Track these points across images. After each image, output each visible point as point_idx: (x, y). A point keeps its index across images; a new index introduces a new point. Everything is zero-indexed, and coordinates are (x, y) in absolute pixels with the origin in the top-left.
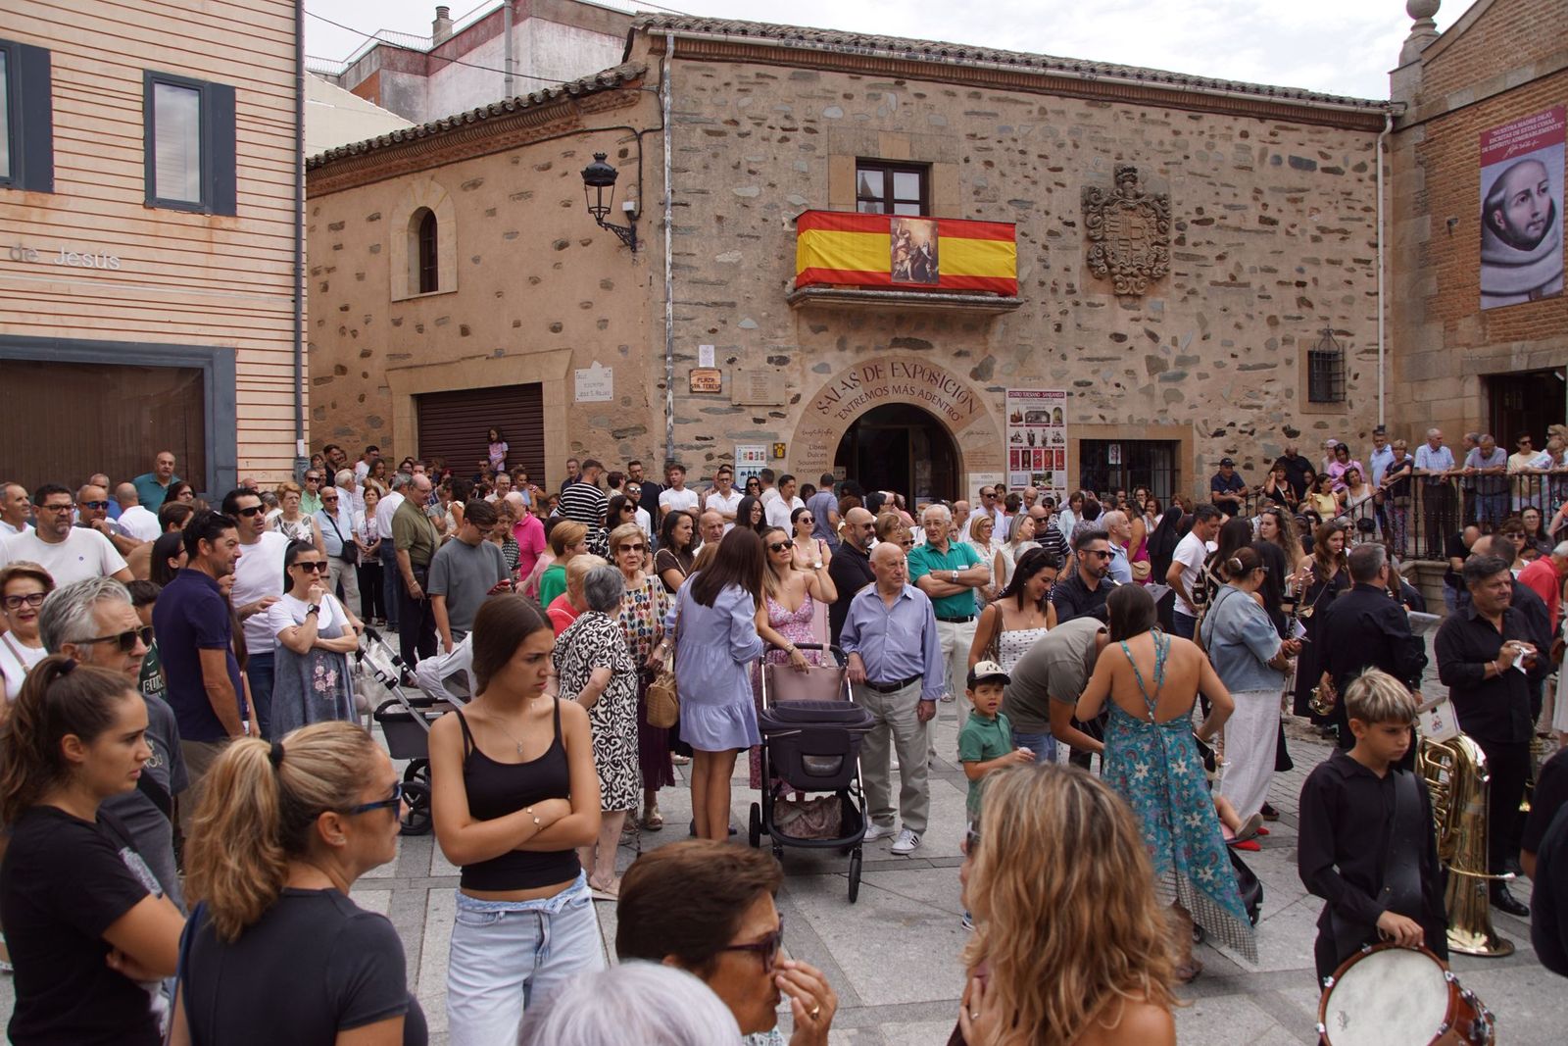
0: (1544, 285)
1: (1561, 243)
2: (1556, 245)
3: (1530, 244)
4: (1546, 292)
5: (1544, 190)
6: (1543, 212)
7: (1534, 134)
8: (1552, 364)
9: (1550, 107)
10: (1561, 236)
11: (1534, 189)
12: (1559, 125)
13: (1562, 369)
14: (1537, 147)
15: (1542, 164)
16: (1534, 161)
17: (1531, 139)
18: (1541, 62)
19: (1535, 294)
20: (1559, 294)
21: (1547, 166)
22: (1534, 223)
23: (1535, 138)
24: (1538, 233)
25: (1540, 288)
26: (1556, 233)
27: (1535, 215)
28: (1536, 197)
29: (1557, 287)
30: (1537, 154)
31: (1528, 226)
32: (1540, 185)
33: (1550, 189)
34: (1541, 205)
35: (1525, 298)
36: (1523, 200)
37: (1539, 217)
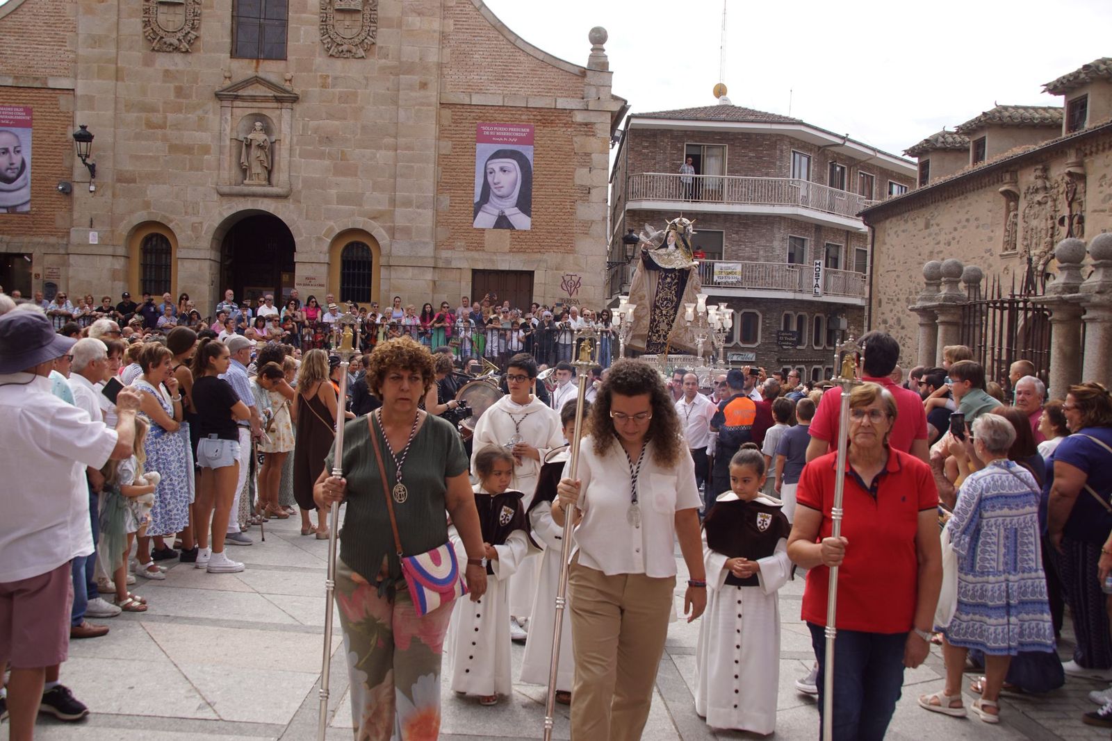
0: (18, 205)
1: (29, 184)
2: (26, 185)
3: (9, 181)
4: (19, 209)
5: (18, 152)
6: (18, 164)
7: (11, 117)
8: (23, 251)
9: (21, 105)
10: (29, 180)
11: (11, 149)
12: (28, 118)
13: (30, 255)
14: (13, 126)
15: (17, 136)
16: (11, 133)
17: (10, 120)
18: (16, 78)
19: (12, 209)
20: (27, 213)
21: (21, 139)
22: (11, 169)
23: (13, 120)
24: (14, 175)
25: (15, 207)
26: (25, 178)
27: (12, 164)
28: (13, 154)
29: (27, 208)
30: (14, 129)
31: (8, 169)
32: (15, 148)
33: (22, 152)
34: (17, 160)
35: (5, 211)
36: (3, 153)
37: (15, 166)
